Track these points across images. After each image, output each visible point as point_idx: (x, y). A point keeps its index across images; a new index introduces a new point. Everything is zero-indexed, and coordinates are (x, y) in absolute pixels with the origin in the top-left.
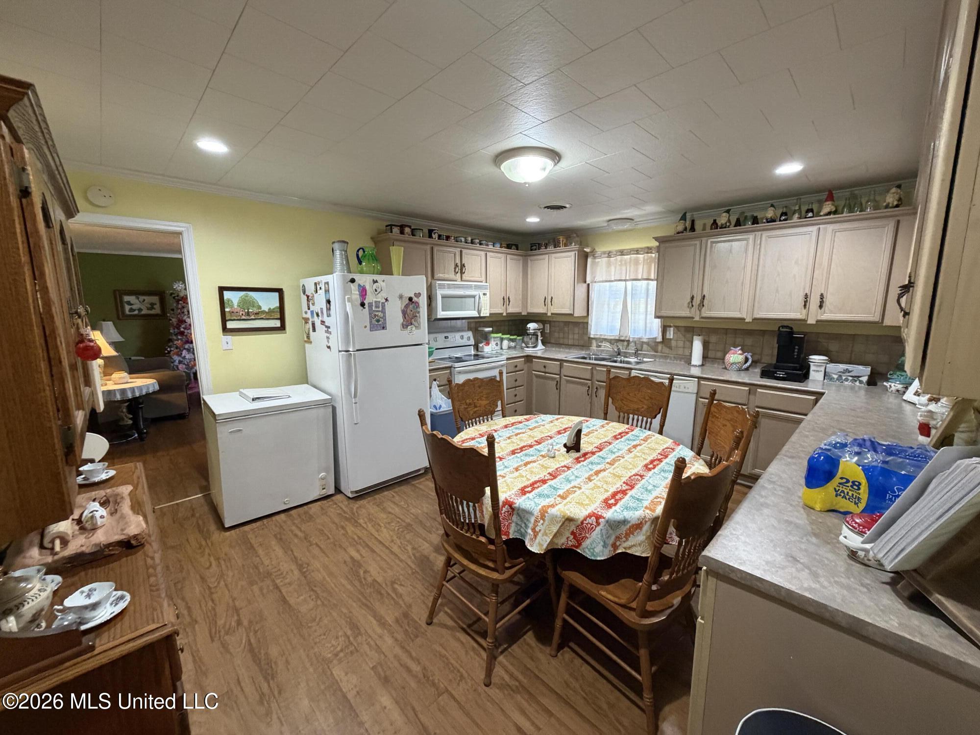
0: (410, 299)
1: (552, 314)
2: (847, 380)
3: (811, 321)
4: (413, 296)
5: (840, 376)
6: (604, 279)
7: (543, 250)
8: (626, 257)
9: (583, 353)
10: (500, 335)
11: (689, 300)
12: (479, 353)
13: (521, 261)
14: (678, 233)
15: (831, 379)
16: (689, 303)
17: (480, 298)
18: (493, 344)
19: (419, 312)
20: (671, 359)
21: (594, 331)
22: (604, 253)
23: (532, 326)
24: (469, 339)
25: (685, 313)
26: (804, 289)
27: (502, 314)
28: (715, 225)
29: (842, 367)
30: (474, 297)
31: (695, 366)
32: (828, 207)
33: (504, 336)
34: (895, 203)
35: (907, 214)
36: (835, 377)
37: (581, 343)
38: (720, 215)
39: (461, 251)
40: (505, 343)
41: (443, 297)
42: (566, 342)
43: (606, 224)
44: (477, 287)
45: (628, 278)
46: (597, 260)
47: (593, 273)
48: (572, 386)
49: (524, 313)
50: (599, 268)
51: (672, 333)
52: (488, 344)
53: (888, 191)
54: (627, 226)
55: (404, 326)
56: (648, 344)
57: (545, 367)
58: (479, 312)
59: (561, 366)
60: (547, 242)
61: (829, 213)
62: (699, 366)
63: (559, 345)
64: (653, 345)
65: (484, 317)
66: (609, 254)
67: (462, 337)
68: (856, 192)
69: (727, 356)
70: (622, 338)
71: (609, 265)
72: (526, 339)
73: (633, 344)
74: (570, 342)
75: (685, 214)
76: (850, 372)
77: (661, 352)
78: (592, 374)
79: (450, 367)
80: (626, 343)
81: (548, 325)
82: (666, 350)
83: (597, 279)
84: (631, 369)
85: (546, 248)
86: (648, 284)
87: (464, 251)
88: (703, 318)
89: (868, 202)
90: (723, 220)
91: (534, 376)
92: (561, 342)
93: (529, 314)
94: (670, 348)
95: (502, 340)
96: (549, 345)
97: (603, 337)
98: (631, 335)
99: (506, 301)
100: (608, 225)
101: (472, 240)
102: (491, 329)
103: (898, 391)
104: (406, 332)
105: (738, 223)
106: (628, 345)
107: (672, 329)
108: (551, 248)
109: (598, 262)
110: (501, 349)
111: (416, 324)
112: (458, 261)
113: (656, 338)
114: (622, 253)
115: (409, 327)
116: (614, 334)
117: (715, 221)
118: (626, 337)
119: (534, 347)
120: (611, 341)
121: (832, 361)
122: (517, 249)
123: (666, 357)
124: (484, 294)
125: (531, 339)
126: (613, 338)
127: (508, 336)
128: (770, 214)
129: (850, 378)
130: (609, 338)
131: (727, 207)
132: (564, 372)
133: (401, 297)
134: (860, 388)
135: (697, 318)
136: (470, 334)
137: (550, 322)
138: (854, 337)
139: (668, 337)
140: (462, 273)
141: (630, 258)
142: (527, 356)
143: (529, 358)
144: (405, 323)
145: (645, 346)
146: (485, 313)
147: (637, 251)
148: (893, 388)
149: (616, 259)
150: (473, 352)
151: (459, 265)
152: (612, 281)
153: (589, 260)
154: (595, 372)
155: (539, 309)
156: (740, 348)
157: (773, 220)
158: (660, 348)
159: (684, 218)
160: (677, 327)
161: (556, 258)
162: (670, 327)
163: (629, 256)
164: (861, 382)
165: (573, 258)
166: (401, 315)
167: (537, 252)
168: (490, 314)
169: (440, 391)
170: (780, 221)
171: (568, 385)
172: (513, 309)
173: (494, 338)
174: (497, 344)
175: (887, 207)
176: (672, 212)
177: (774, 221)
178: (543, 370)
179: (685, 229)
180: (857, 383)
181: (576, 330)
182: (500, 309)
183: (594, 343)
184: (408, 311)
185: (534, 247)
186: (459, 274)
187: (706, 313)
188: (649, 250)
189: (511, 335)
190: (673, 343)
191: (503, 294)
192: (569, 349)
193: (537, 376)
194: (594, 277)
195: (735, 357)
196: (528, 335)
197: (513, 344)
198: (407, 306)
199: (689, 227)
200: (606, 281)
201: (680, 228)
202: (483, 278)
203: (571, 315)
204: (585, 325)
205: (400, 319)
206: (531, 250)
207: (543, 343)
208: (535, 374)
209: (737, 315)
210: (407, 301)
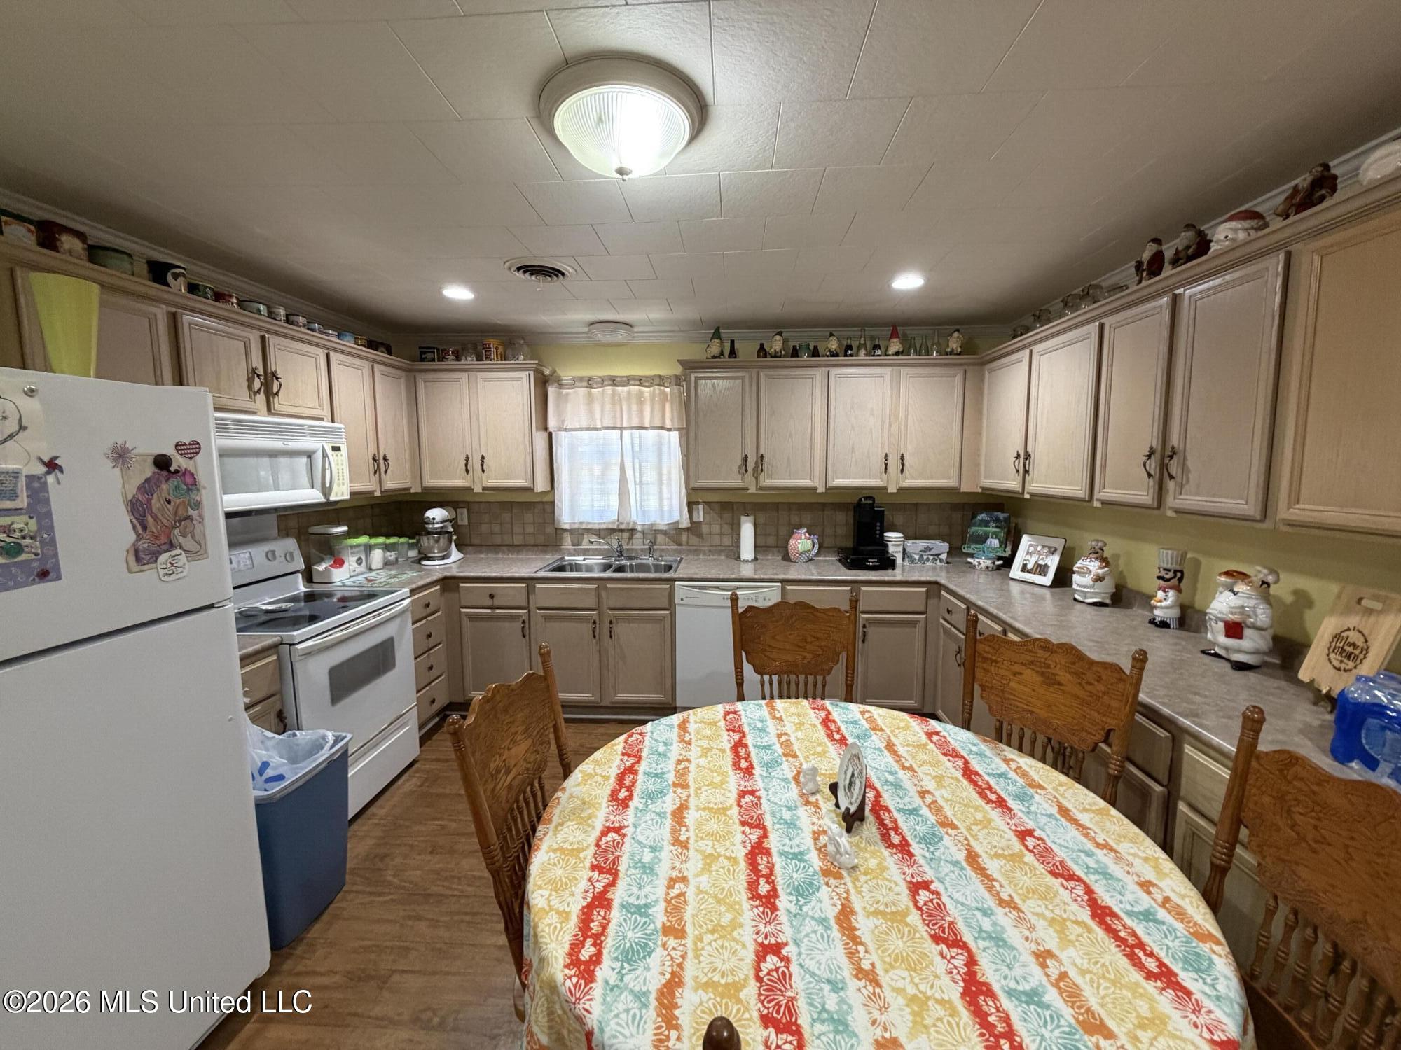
0: (162, 463)
1: (484, 489)
2: (928, 560)
3: (892, 489)
4: (169, 451)
5: (921, 556)
6: (584, 424)
7: (450, 361)
8: (619, 389)
9: (551, 558)
10: (364, 540)
11: (739, 462)
12: (317, 588)
13: (403, 380)
14: (714, 357)
15: (912, 561)
16: (740, 467)
17: (325, 456)
18: (350, 562)
19: (198, 505)
20: (704, 554)
21: (567, 516)
22: (581, 379)
23: (436, 514)
24: (289, 557)
25: (735, 481)
26: (882, 447)
27: (372, 492)
28: (762, 352)
29: (922, 544)
30: (309, 455)
31: (747, 561)
32: (895, 346)
33: (374, 541)
34: (959, 350)
35: (974, 364)
36: (917, 557)
37: (541, 540)
38: (770, 339)
39: (263, 338)
40: (377, 556)
41: (221, 455)
42: (508, 540)
43: (586, 329)
44: (315, 432)
45: (625, 425)
46: (565, 391)
47: (560, 414)
48: (556, 625)
49: (416, 489)
50: (569, 405)
51: (701, 513)
52: (339, 563)
53: (951, 335)
54: (621, 336)
55: (143, 556)
56: (664, 533)
57: (492, 596)
58: (326, 491)
59: (530, 590)
60: (458, 347)
61: (897, 354)
62: (752, 561)
63: (494, 547)
64: (675, 534)
65: (336, 502)
66: (589, 383)
67: (271, 556)
68: (908, 332)
69: (792, 542)
70: (623, 527)
71: (590, 400)
72: (425, 541)
73: (638, 535)
74: (518, 540)
75: (717, 330)
76: (930, 550)
77: (688, 544)
78: (599, 596)
79: (275, 647)
80: (626, 535)
81: (465, 511)
82: (695, 540)
83: (568, 424)
84: (675, 580)
85: (458, 359)
86: (660, 437)
87: (272, 341)
88: (761, 489)
89: (933, 345)
90: (777, 345)
91: (465, 619)
92: (498, 540)
93: (427, 491)
94: (700, 536)
95: (369, 548)
96: (470, 548)
97: (584, 527)
98: (637, 518)
99: (379, 463)
100: (590, 330)
101: (287, 316)
102: (345, 528)
103: (987, 568)
104: (149, 576)
105: (795, 353)
106: (631, 538)
107: (701, 507)
108: (470, 361)
109: (567, 394)
110: (371, 570)
111: (188, 543)
112: (257, 363)
113: (677, 523)
114: (614, 382)
115: (163, 558)
116: (609, 518)
117: (762, 345)
118: (628, 524)
119: (443, 558)
120: (599, 533)
121: (907, 538)
122: (390, 353)
123: (696, 552)
124: (336, 449)
125: (437, 541)
126: (603, 527)
127: (381, 540)
128: (833, 344)
129: (931, 558)
130: (597, 527)
131: (778, 326)
132: (539, 600)
133: (120, 455)
134: (941, 567)
135: (752, 490)
136: (291, 544)
137: (468, 505)
138: (916, 505)
139: (695, 519)
140: (270, 395)
141: (629, 392)
142: (445, 579)
143: (448, 584)
144: (143, 545)
145: (660, 538)
146: (341, 493)
147: (640, 381)
148: (983, 565)
149: (603, 393)
150: (302, 588)
151: (261, 372)
152: (597, 429)
153: (551, 391)
154: (603, 594)
155: (455, 480)
156: (805, 530)
157: (835, 354)
158: (684, 537)
159: (717, 334)
160: (708, 504)
161: (486, 380)
162: (698, 503)
163: (626, 389)
164: (941, 561)
165: (525, 381)
166: (123, 520)
167: (436, 364)
168: (352, 494)
169: (254, 720)
170: (846, 355)
171: (548, 625)
172: (393, 481)
173: (352, 547)
174: (359, 561)
175: (951, 353)
176: (700, 324)
177: (837, 355)
178: (489, 602)
179: (722, 353)
180: (938, 563)
181: (529, 517)
182: (368, 484)
183: (568, 539)
184: (156, 504)
185: (429, 356)
186: (261, 398)
187: (766, 482)
188: (660, 381)
189: (388, 536)
190: (705, 529)
191: (372, 452)
192: (518, 552)
193: (471, 617)
194: (563, 421)
195: (802, 542)
196: (429, 533)
197: (391, 556)
198: (147, 487)
199: (727, 352)
200: (588, 429)
201: (715, 350)
202: (326, 412)
203: (530, 490)
204: (548, 508)
205: (124, 532)
206: (422, 360)
207: (460, 547)
208: (467, 615)
209: (805, 483)
210: (149, 470)
